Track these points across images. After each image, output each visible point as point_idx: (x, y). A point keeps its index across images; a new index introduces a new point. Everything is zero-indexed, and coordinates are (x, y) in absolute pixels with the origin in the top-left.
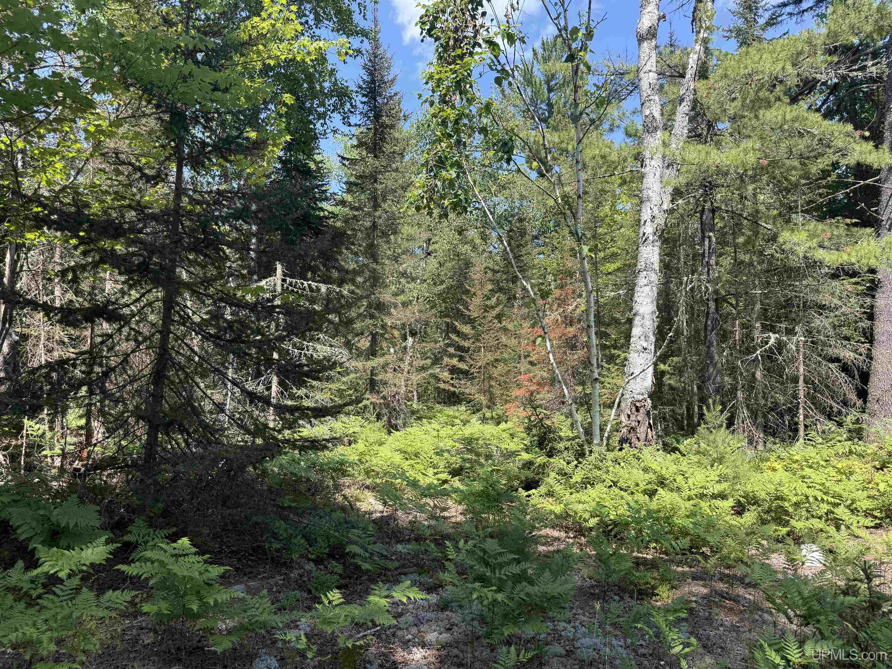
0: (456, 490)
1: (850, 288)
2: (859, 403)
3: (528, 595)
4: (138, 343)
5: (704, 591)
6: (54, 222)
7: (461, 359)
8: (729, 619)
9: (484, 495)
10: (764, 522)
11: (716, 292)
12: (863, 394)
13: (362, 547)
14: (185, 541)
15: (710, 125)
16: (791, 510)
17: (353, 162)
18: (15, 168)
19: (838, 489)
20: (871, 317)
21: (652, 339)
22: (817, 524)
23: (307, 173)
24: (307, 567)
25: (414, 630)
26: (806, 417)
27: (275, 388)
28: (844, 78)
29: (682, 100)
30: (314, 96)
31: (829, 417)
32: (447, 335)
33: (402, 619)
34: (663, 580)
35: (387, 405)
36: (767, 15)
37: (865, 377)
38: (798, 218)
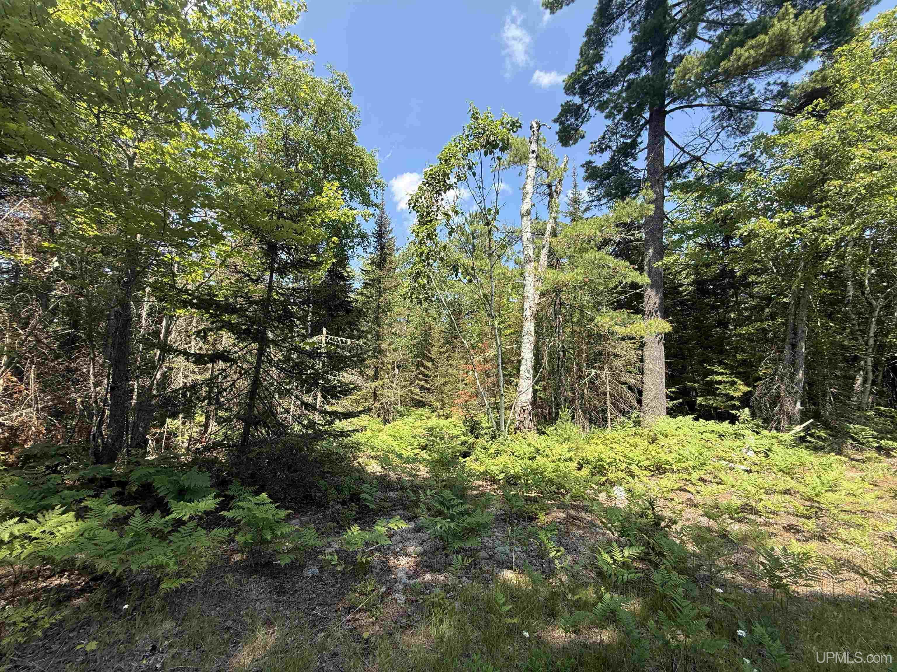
0: (424, 460)
1: (630, 345)
2: (638, 406)
3: (468, 524)
4: (241, 375)
5: (563, 515)
6: (195, 304)
7: (426, 381)
8: (578, 532)
9: (440, 461)
10: (593, 474)
11: (563, 347)
12: (640, 402)
13: (370, 495)
14: (265, 495)
15: (558, 260)
16: (607, 467)
17: (368, 272)
18: (173, 273)
19: (631, 455)
20: (642, 361)
21: (531, 372)
22: (621, 475)
23: (342, 278)
24: (337, 507)
25: (401, 545)
26: (611, 414)
27: (319, 398)
28: (624, 239)
29: (544, 247)
30: (348, 237)
31: (623, 415)
32: (418, 367)
33: (393, 539)
34: (542, 509)
35: (383, 408)
36: (584, 206)
37: (640, 393)
38: (604, 309)
